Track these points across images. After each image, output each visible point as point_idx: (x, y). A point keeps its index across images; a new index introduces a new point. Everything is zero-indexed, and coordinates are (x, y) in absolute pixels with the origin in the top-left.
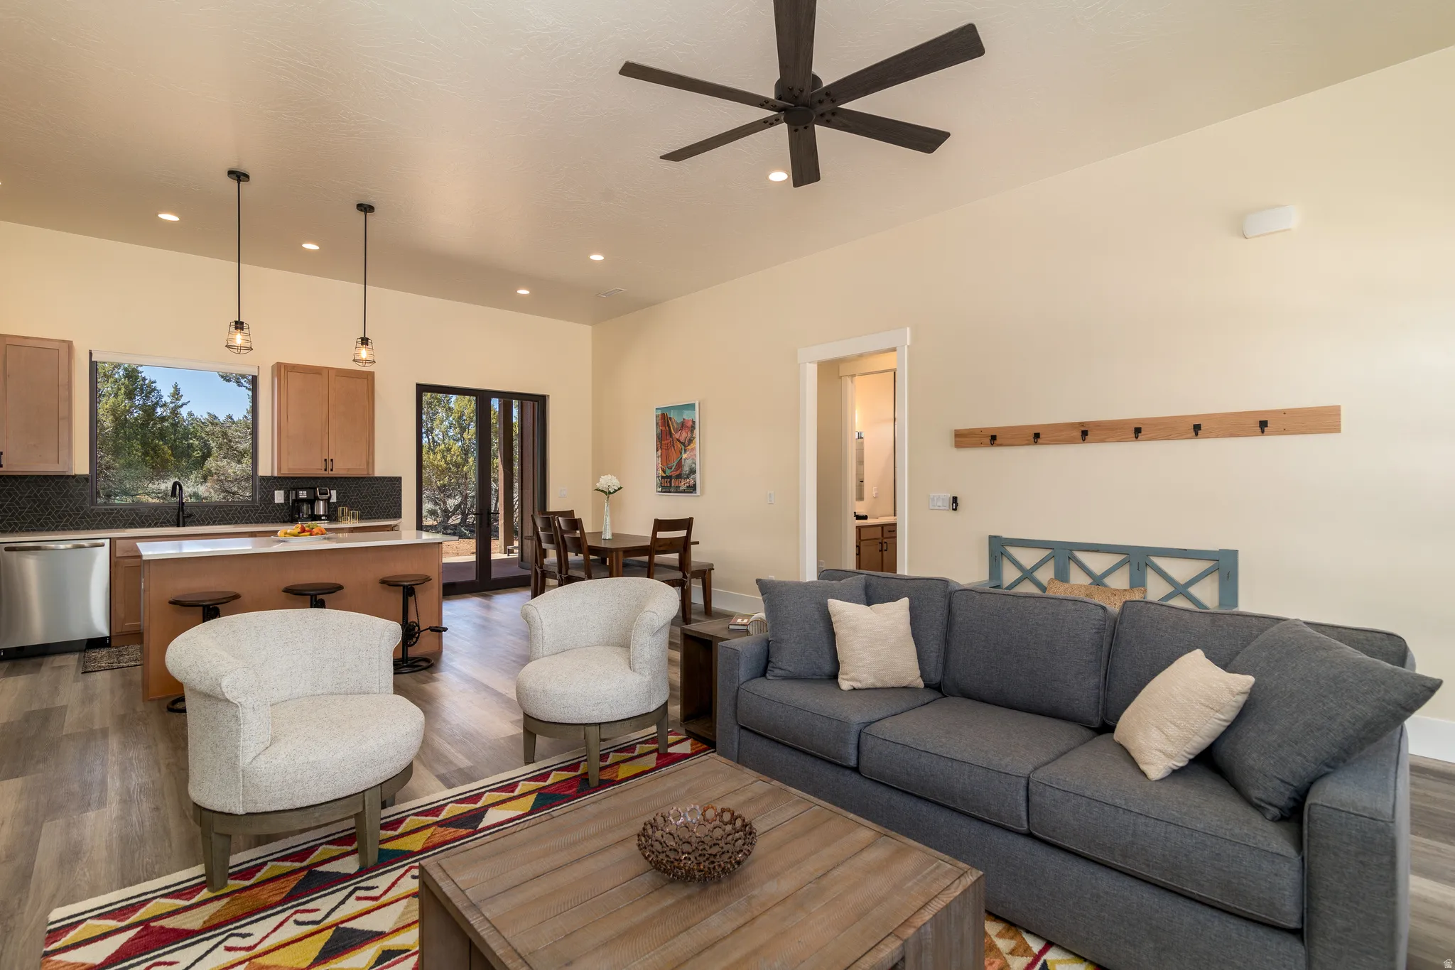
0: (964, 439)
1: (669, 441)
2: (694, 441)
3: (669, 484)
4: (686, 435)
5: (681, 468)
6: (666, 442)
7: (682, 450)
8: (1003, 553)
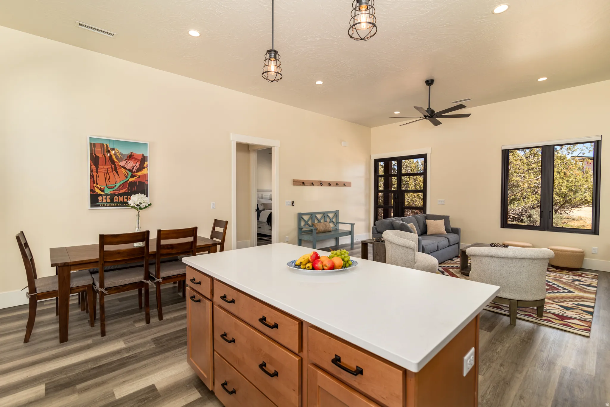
0: (296, 183)
1: (110, 166)
2: (144, 170)
3: (109, 201)
4: (134, 165)
5: (127, 188)
6: (105, 167)
7: (128, 175)
8: (302, 218)
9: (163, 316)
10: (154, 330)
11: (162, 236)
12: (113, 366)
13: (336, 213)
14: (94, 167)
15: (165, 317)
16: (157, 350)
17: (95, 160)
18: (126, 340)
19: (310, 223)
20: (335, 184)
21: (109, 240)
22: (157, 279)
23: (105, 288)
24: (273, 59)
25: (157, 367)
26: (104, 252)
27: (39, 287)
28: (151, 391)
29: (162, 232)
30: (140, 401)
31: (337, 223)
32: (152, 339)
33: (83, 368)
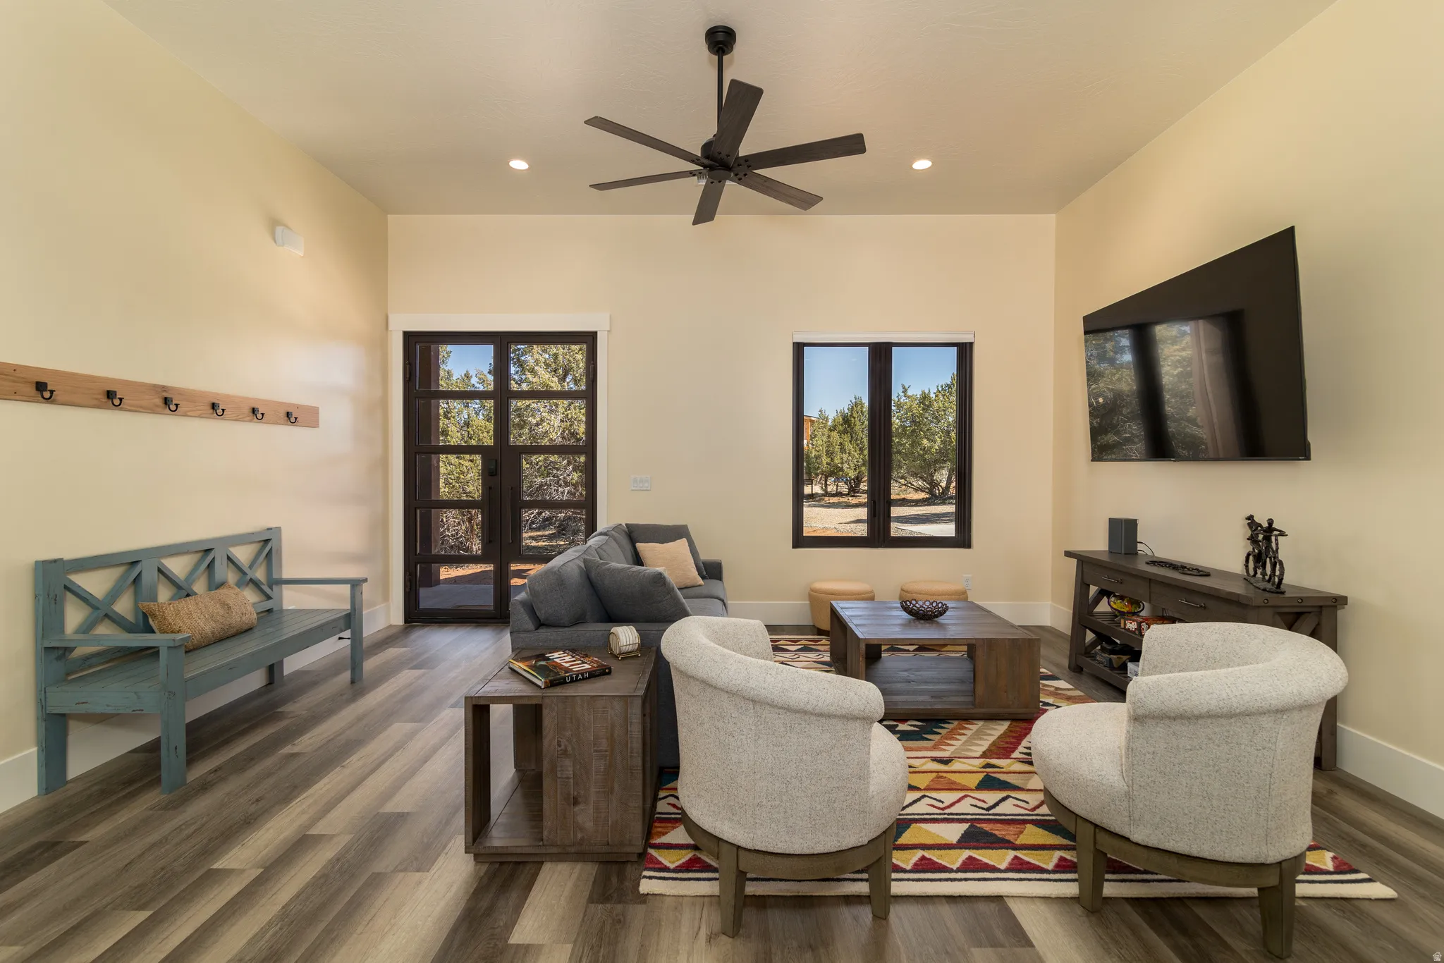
8: (66, 588)
13: (267, 541)
19: (124, 606)
20: (247, 411)
31: (269, 586)
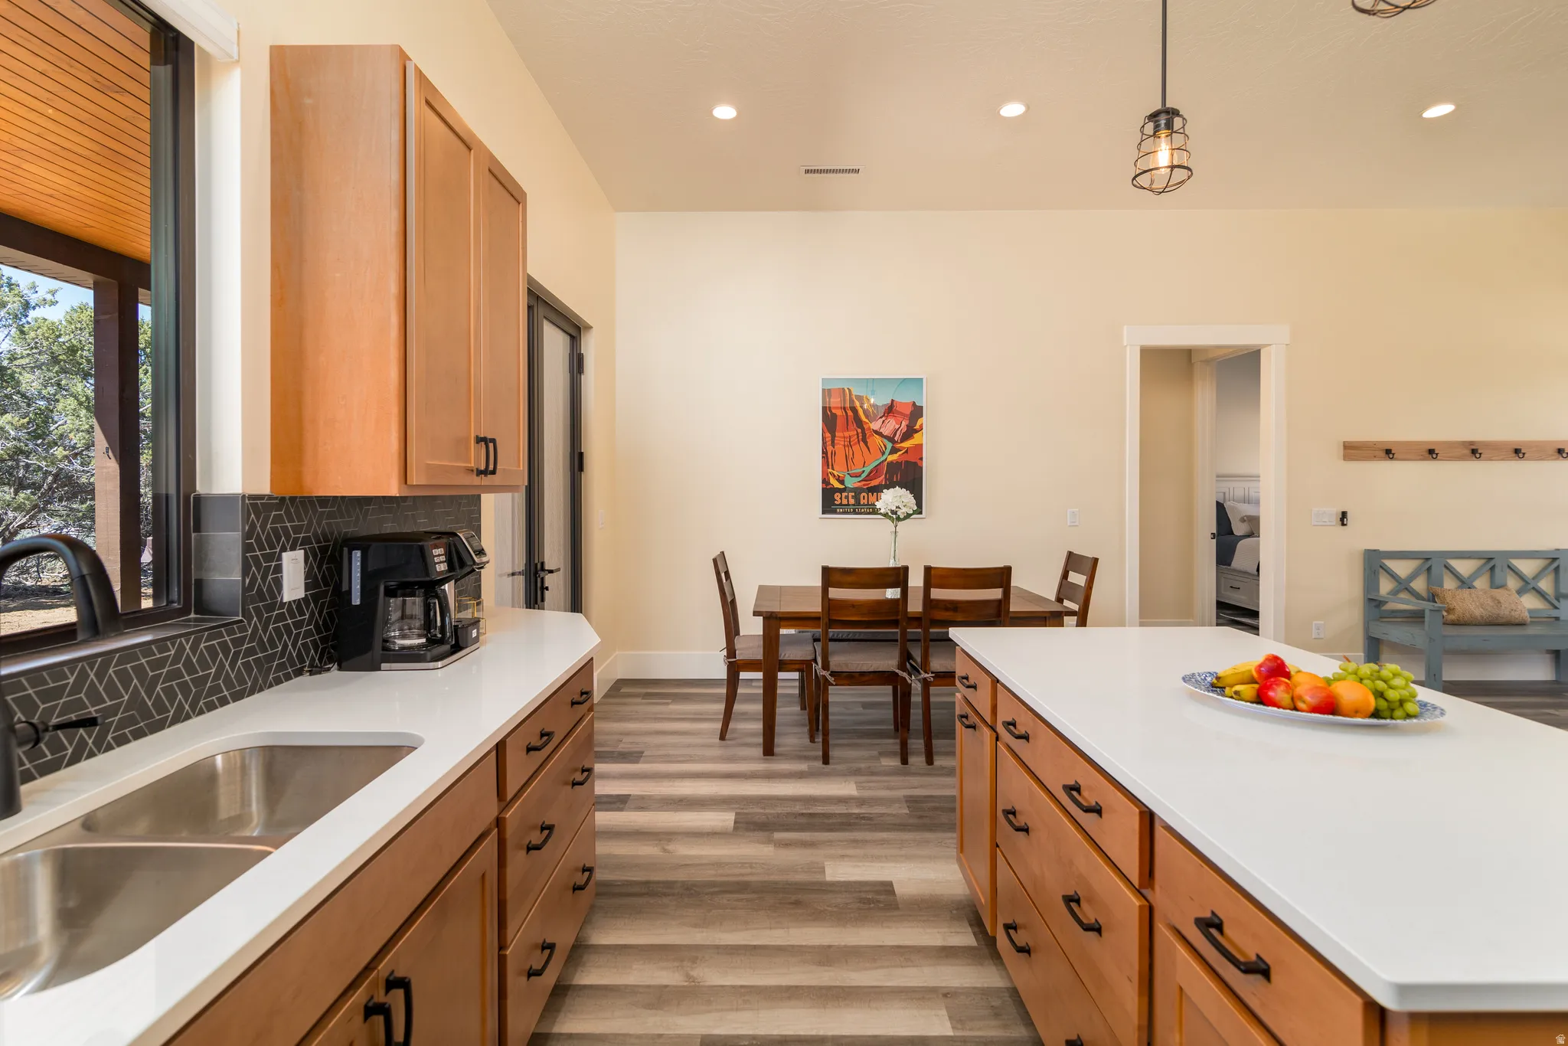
1: (856, 433)
2: (916, 435)
3: (852, 501)
4: (897, 427)
5: (883, 476)
6: (847, 434)
7: (886, 449)
8: (1381, 567)
9: (935, 758)
10: (915, 780)
11: (933, 581)
12: (831, 821)
13: (1554, 559)
14: (828, 435)
15: (939, 761)
16: (911, 821)
17: (830, 420)
18: (860, 783)
21: (837, 577)
22: (922, 672)
23: (832, 672)
24: (1163, 133)
25: (903, 852)
26: (829, 600)
27: (740, 649)
28: (886, 891)
29: (933, 572)
30: (862, 901)
31: (1555, 598)
32: (904, 796)
33: (788, 808)
